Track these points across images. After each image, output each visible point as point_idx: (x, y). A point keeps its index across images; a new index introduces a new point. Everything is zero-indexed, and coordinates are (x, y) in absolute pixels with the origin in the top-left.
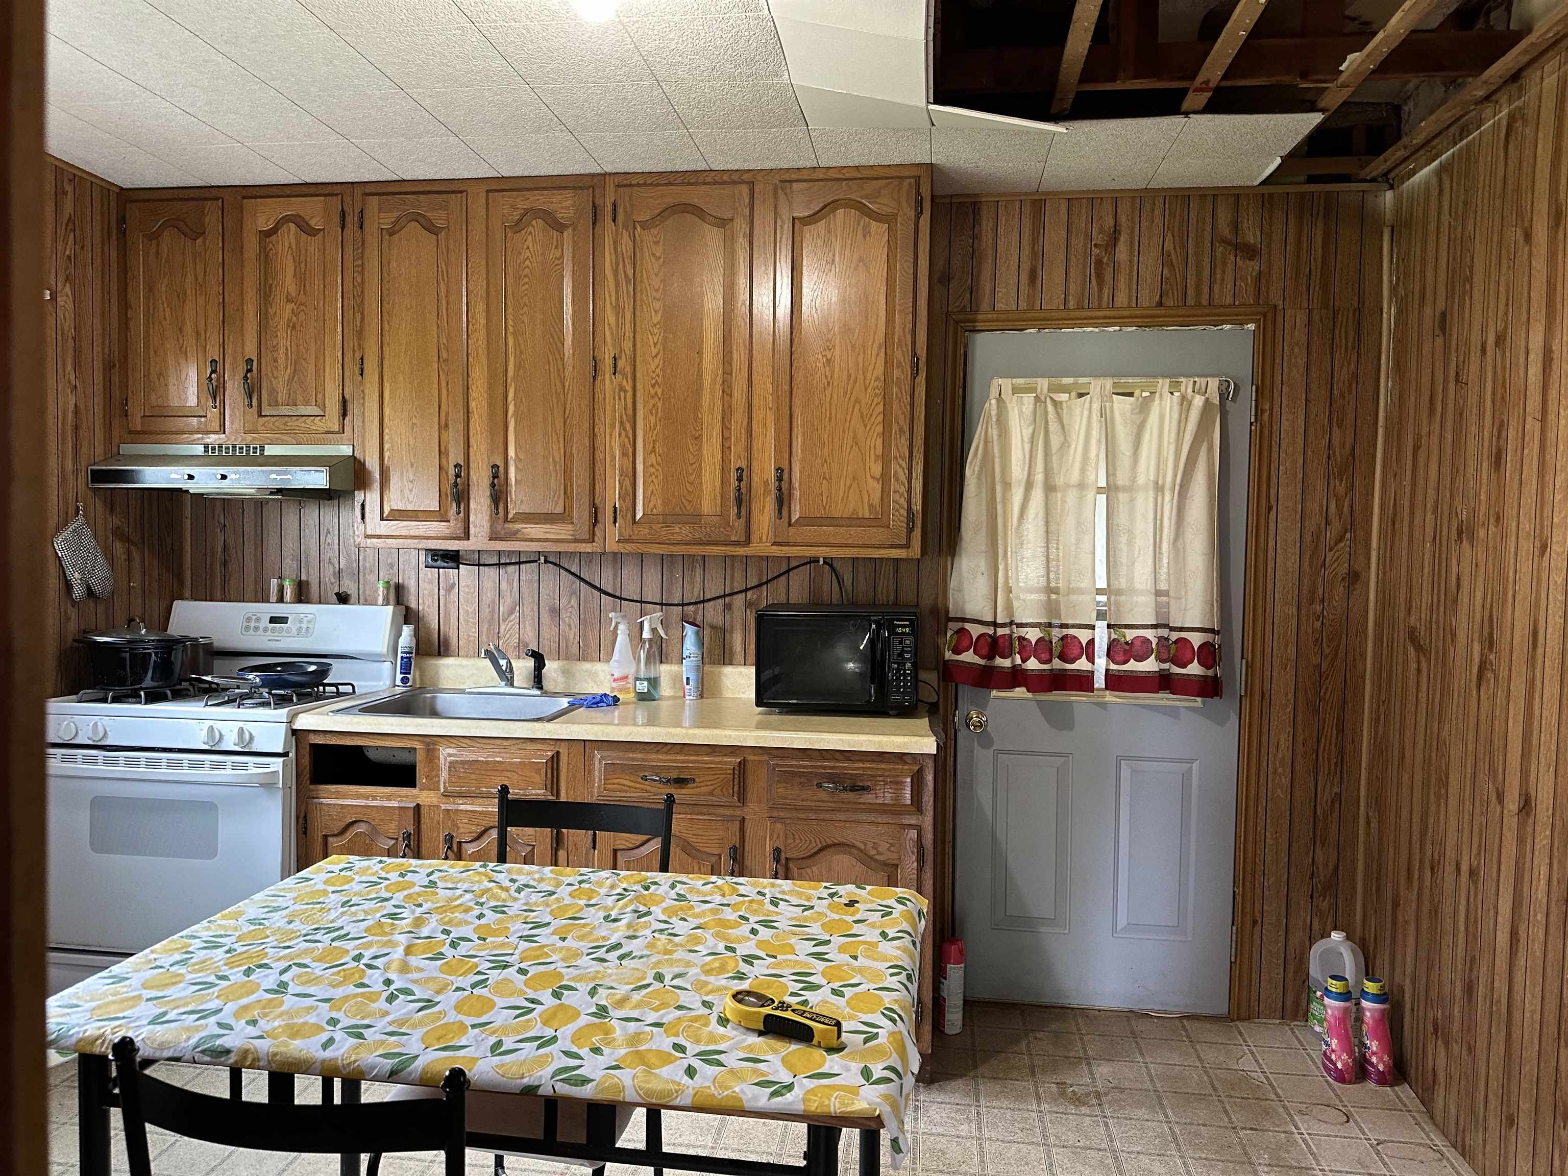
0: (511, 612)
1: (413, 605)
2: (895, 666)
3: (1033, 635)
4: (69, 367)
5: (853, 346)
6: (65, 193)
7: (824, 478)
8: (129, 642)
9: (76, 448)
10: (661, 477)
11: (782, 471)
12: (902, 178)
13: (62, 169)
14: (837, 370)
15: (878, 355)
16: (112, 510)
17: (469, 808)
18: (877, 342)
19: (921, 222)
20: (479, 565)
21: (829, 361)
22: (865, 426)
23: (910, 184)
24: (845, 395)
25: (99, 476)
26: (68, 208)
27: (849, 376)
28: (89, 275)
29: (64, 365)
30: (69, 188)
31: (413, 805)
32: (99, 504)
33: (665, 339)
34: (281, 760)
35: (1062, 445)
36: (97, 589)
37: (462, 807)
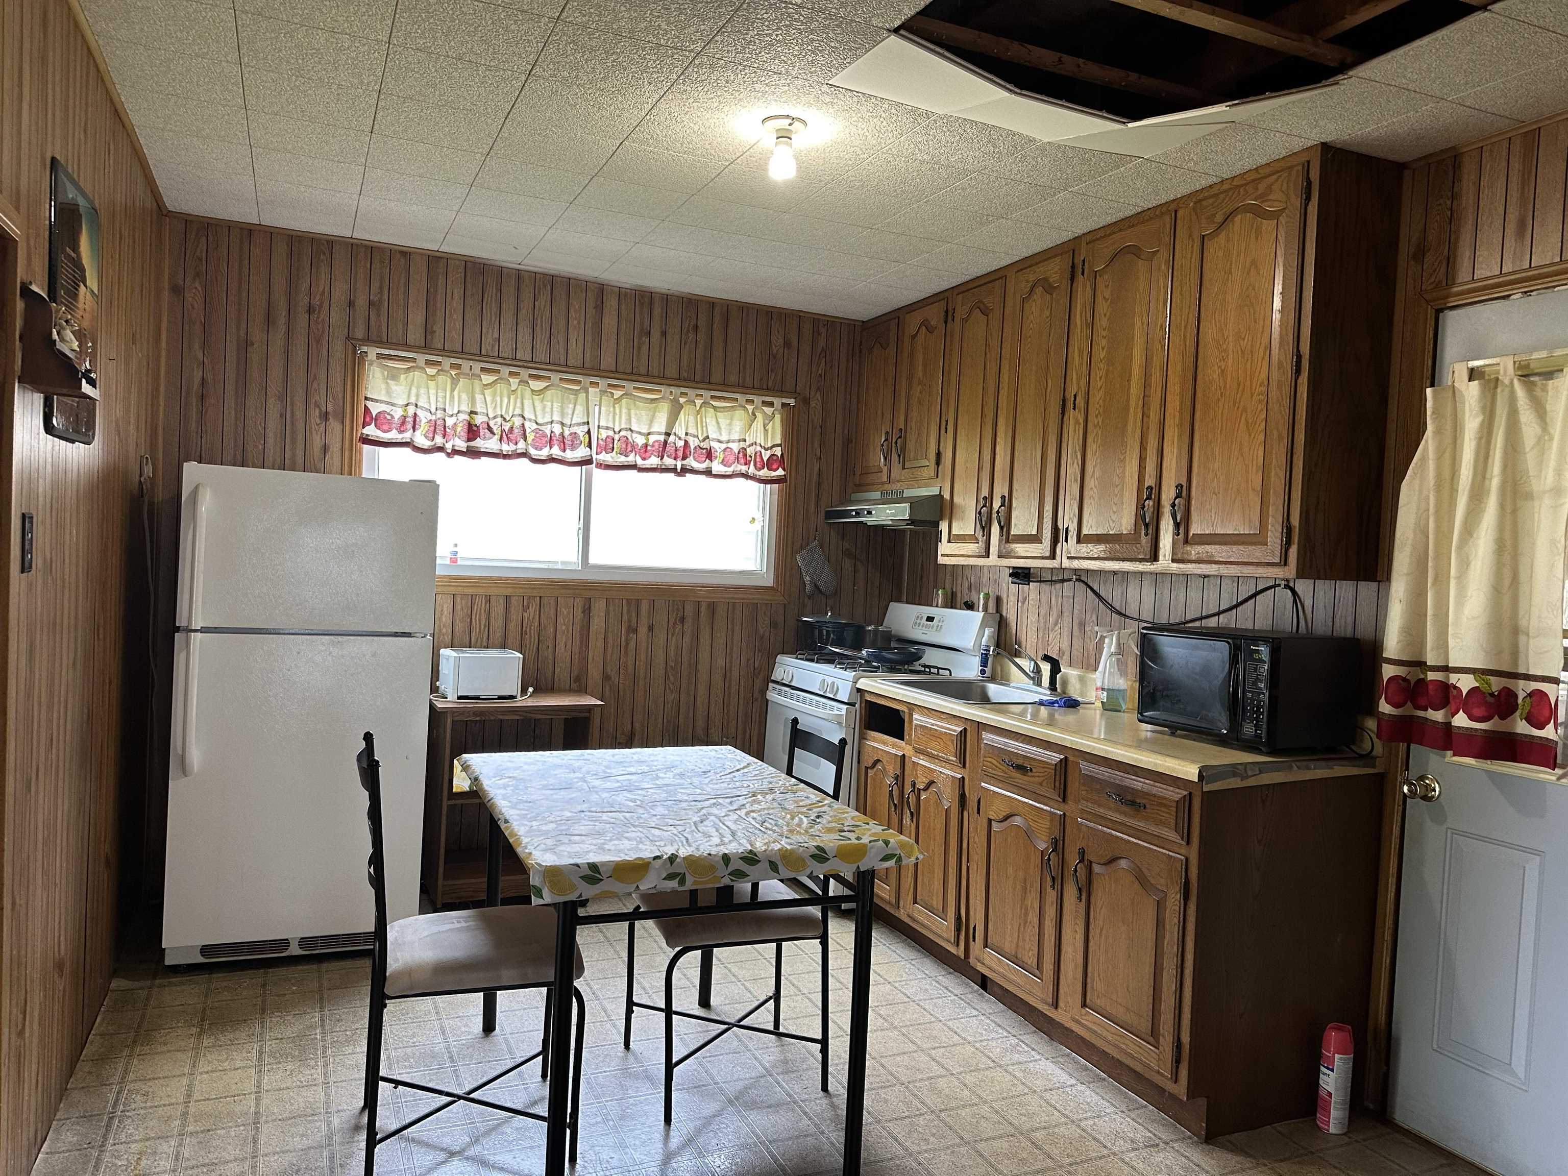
0: (1056, 624)
1: (1004, 614)
2: (1250, 695)
3: (1465, 683)
4: (816, 444)
5: (1243, 352)
6: (820, 334)
7: (1214, 493)
8: (818, 622)
9: (818, 496)
10: (1096, 498)
11: (1182, 486)
12: (1291, 167)
13: (819, 319)
14: (1229, 379)
15: (1263, 358)
16: (843, 538)
17: (927, 764)
18: (1263, 345)
19: (1310, 208)
20: (1040, 582)
21: (1223, 371)
22: (1250, 435)
23: (1298, 171)
24: (1234, 406)
25: (830, 515)
26: (822, 343)
27: (1239, 385)
28: (835, 384)
29: (813, 443)
30: (823, 330)
31: (900, 754)
32: (833, 533)
33: (1107, 371)
34: (845, 707)
35: (1540, 439)
36: (823, 588)
37: (921, 762)
